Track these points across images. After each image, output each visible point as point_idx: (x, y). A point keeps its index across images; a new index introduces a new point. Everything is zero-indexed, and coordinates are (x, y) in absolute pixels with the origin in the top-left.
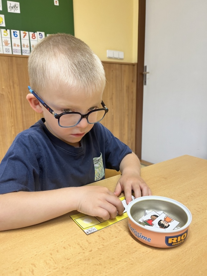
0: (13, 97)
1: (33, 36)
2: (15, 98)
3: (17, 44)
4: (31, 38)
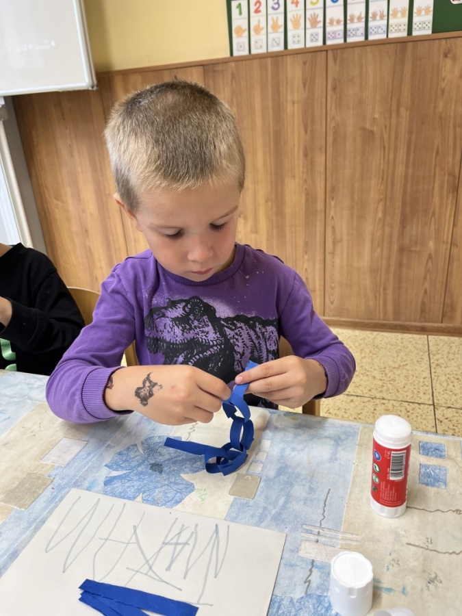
0: (393, 136)
2: (396, 139)
3: (336, 18)
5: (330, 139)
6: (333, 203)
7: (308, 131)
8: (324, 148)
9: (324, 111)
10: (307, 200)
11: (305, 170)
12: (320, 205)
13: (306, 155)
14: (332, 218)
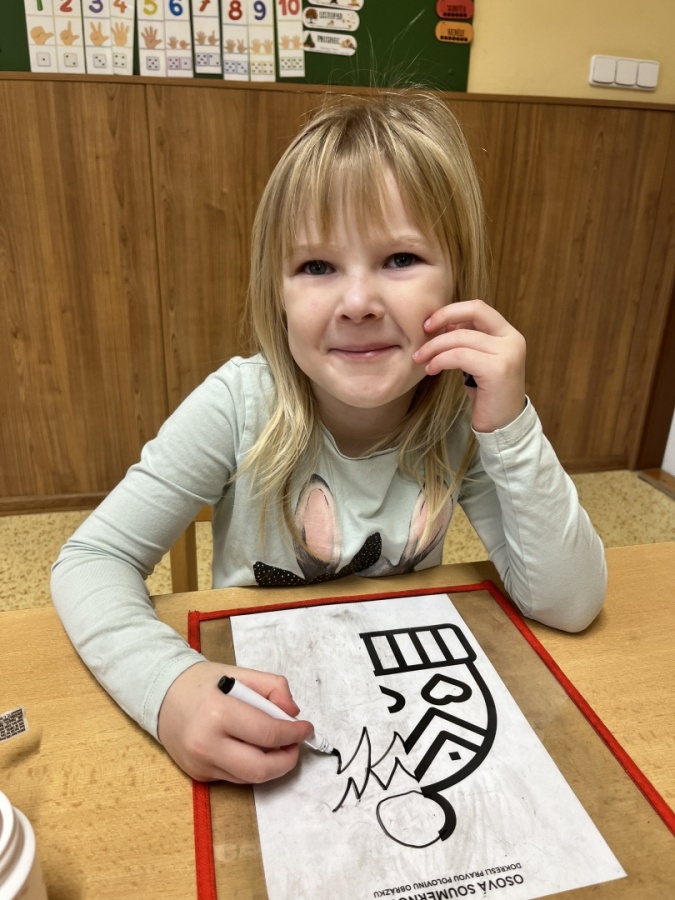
1: (233, 9)
3: (179, 38)
4: (226, 18)
5: (161, 218)
6: (172, 314)
7: (126, 204)
8: (152, 231)
9: (148, 174)
10: (131, 309)
11: (125, 263)
12: (152, 318)
13: (124, 240)
14: (173, 336)
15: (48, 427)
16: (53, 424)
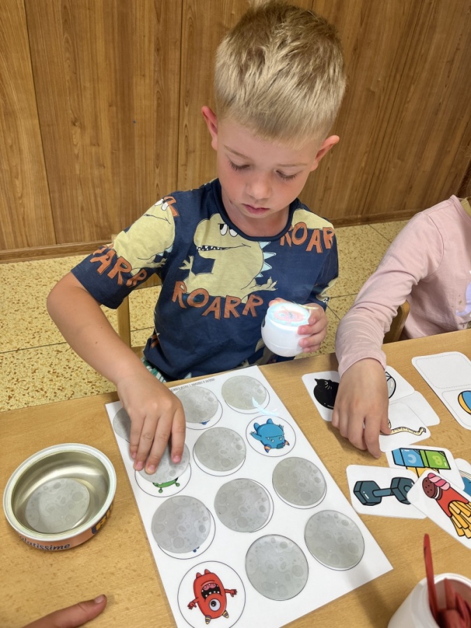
15: (95, 193)
16: (98, 191)
